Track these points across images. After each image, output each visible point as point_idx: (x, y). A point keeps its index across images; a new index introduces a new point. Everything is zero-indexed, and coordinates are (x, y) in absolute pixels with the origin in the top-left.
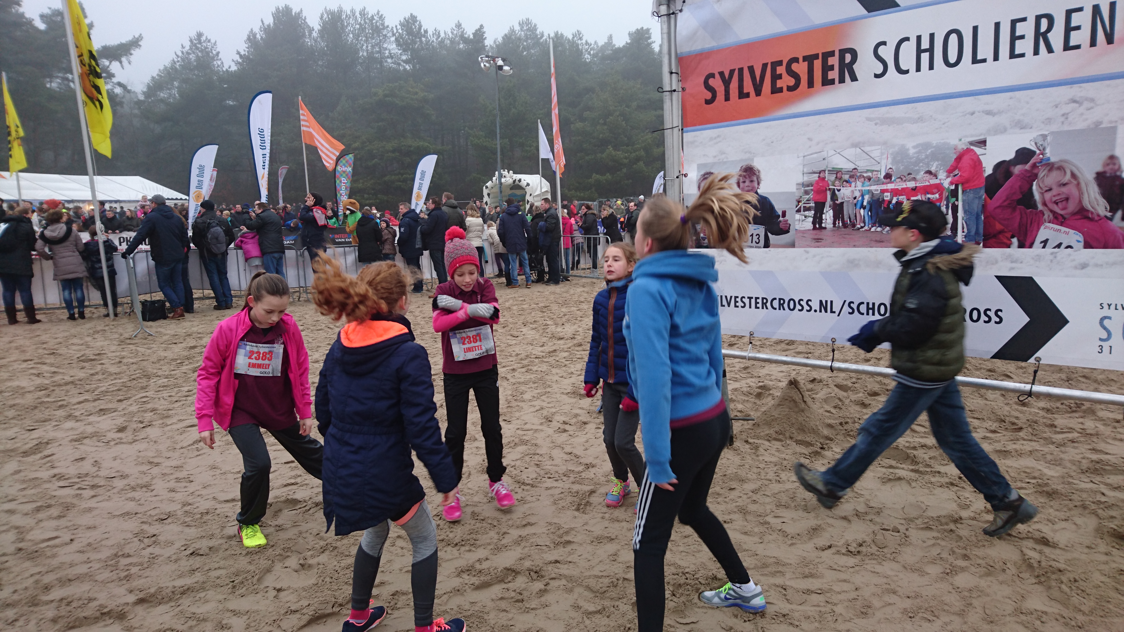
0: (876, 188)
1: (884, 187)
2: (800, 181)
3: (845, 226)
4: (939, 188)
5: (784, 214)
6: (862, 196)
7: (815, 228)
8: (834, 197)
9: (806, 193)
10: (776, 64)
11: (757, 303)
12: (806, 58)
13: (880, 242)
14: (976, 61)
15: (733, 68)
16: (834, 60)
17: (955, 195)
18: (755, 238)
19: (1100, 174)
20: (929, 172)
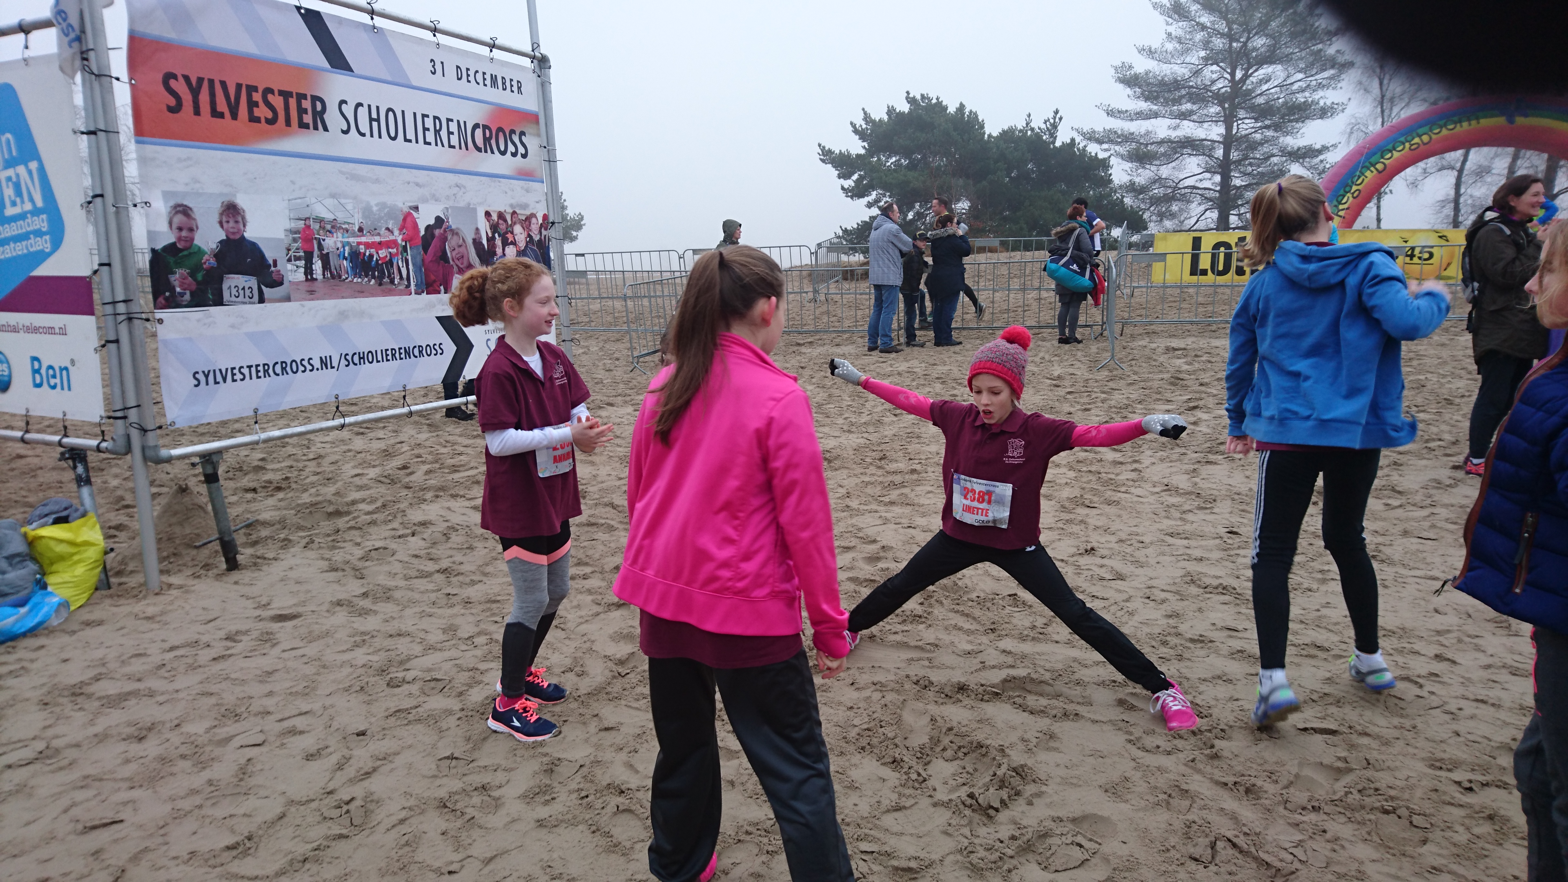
0: (353, 240)
1: (359, 240)
2: (288, 227)
3: (333, 277)
4: (393, 244)
5: (275, 262)
6: (344, 247)
7: (307, 280)
8: (321, 247)
9: (295, 240)
10: (252, 89)
11: (258, 371)
12: (281, 93)
13: (361, 292)
14: (406, 140)
15: (201, 76)
16: (307, 104)
17: (406, 251)
18: (248, 292)
19: (474, 240)
20: (388, 229)
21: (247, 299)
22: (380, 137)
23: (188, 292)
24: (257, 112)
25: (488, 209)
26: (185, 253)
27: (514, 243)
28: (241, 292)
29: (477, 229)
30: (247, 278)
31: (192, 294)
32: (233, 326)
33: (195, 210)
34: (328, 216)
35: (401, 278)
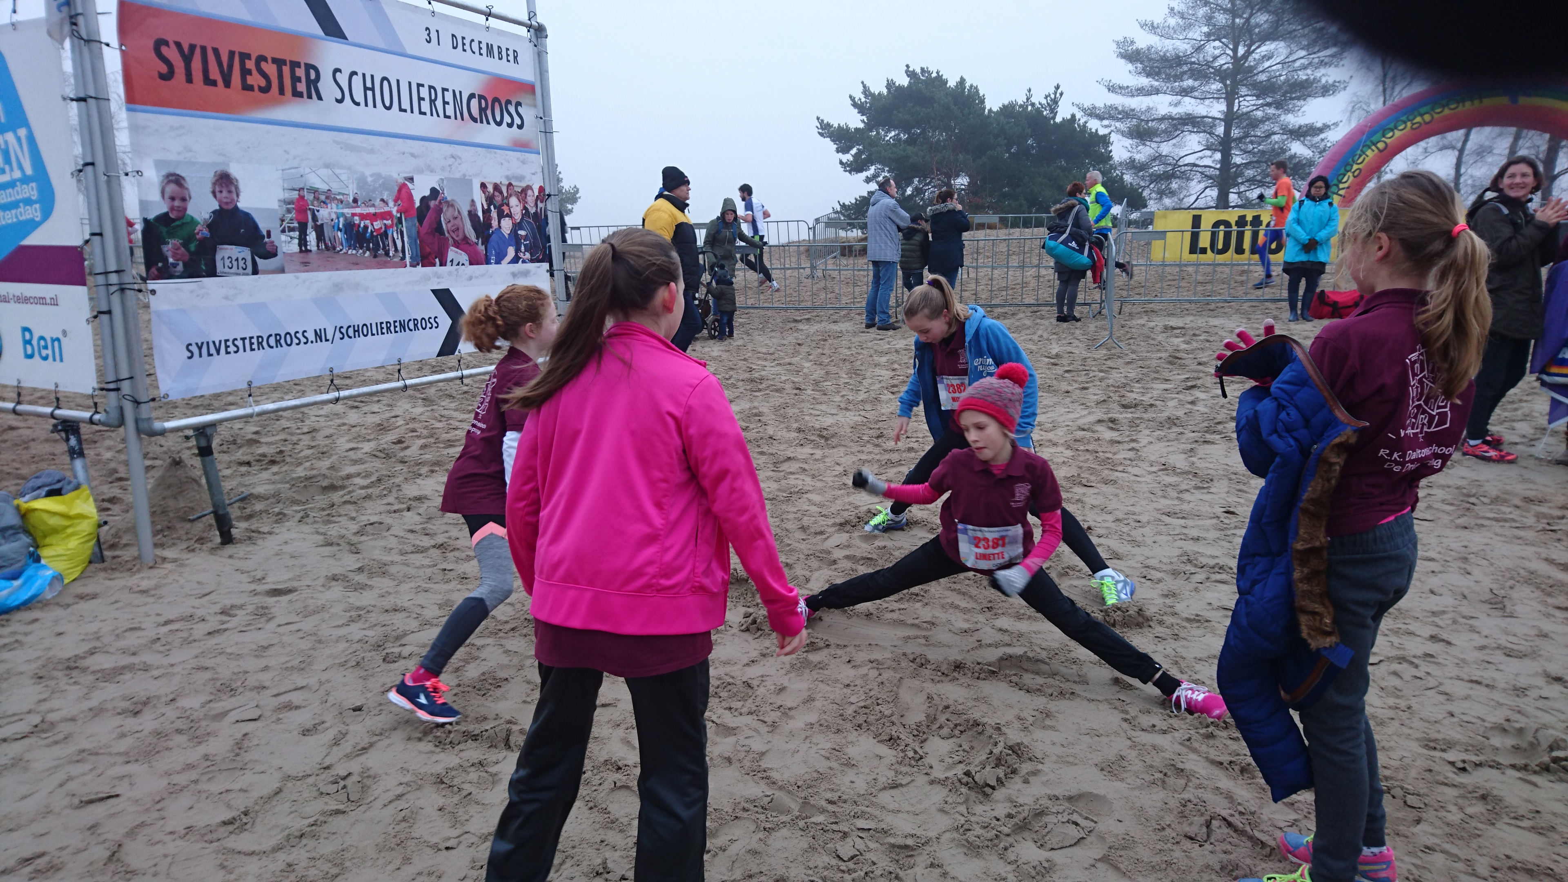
0: (348, 211)
1: (354, 211)
2: (282, 197)
3: (327, 248)
4: (387, 215)
5: (269, 233)
6: (338, 218)
7: (301, 251)
8: (315, 218)
9: (289, 211)
10: (245, 56)
11: (251, 344)
12: (275, 61)
13: (356, 264)
14: (401, 110)
15: (194, 42)
16: (300, 72)
17: (401, 223)
18: (241, 263)
19: (470, 212)
20: (382, 200)
21: (241, 271)
22: (375, 106)
23: (181, 263)
24: (250, 80)
25: (484, 181)
26: (178, 223)
27: (510, 215)
28: (235, 263)
29: (473, 201)
30: (240, 248)
31: (185, 265)
32: (226, 298)
33: (187, 179)
34: (322, 186)
35: (396, 250)
